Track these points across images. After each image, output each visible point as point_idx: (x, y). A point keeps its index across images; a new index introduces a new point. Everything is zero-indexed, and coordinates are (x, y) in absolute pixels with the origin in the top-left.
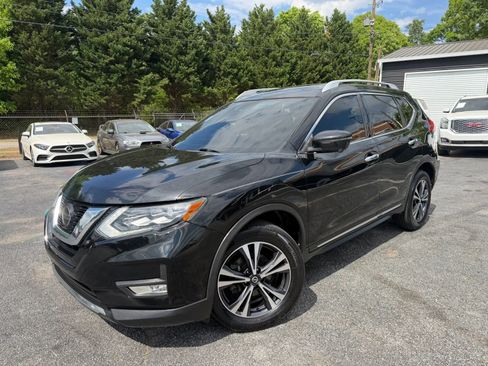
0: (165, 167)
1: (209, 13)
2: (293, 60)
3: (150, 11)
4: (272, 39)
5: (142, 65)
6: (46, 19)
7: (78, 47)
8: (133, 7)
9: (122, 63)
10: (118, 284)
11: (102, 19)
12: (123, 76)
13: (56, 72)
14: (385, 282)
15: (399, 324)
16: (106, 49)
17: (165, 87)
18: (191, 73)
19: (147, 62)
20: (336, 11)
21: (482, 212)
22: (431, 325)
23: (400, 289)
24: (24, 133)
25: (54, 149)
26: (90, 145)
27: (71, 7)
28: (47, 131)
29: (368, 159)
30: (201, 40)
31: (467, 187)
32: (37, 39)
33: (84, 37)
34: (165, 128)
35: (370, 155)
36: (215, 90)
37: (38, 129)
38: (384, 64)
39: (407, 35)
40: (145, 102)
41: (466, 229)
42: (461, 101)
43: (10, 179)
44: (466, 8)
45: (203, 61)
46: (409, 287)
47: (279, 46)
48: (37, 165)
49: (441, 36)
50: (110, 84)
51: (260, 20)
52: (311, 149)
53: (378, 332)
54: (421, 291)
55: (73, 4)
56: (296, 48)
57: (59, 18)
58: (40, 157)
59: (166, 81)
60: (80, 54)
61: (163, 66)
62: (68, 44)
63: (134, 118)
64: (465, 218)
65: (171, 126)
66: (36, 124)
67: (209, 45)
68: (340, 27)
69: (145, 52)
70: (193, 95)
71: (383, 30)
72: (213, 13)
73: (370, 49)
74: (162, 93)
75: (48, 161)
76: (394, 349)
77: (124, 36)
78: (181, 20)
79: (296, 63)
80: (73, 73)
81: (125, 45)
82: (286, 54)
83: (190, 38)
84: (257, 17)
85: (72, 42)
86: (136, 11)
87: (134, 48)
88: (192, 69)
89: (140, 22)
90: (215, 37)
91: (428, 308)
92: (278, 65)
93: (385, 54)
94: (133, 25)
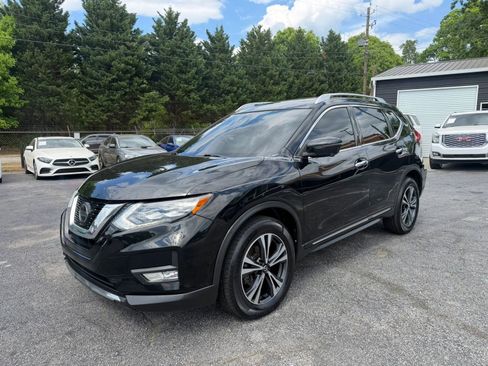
0: (166, 171)
1: (208, 33)
2: (291, 79)
3: (151, 31)
4: (269, 59)
5: (143, 83)
6: (50, 38)
7: (80, 64)
8: (135, 27)
9: (124, 80)
10: (133, 271)
11: (105, 39)
12: (126, 93)
13: (59, 89)
14: (374, 278)
15: (385, 312)
16: (108, 67)
17: (166, 105)
18: (192, 90)
19: (147, 80)
20: (331, 32)
21: (469, 219)
22: (414, 313)
23: (387, 284)
24: (28, 147)
25: (57, 162)
26: (92, 159)
27: (74, 27)
28: (50, 145)
29: (358, 164)
30: (200, 59)
31: (456, 197)
32: (41, 57)
33: (86, 56)
34: (165, 143)
35: (359, 161)
36: (214, 107)
37: (41, 144)
38: (377, 82)
39: (401, 55)
40: (146, 119)
41: (452, 232)
42: (452, 117)
43: (13, 190)
44: (456, 29)
45: (203, 79)
46: (396, 282)
47: (276, 65)
48: (39, 178)
49: (433, 56)
50: (112, 100)
51: (257, 40)
52: (305, 154)
53: (366, 319)
54: (407, 286)
55: (76, 24)
56: (293, 68)
57: (62, 37)
58: (44, 170)
59: (167, 98)
60: (83, 72)
61: (164, 84)
62: (71, 62)
63: (134, 133)
64: (452, 223)
65: (172, 141)
66: (40, 138)
67: (209, 65)
68: (336, 47)
69: (146, 70)
70: (193, 112)
71: (377, 50)
72: (213, 34)
73: (365, 68)
74: (162, 110)
75: (51, 174)
76: (379, 332)
77: (126, 55)
78: (182, 40)
79: (293, 82)
80: (75, 91)
81: (127, 63)
82: (284, 73)
83: (191, 56)
84: (254, 37)
85: (75, 61)
86: (138, 31)
87: (136, 67)
88: (192, 87)
89: (142, 41)
90: (214, 56)
91: (413, 299)
92: (276, 83)
93: (380, 72)
94: (134, 44)
